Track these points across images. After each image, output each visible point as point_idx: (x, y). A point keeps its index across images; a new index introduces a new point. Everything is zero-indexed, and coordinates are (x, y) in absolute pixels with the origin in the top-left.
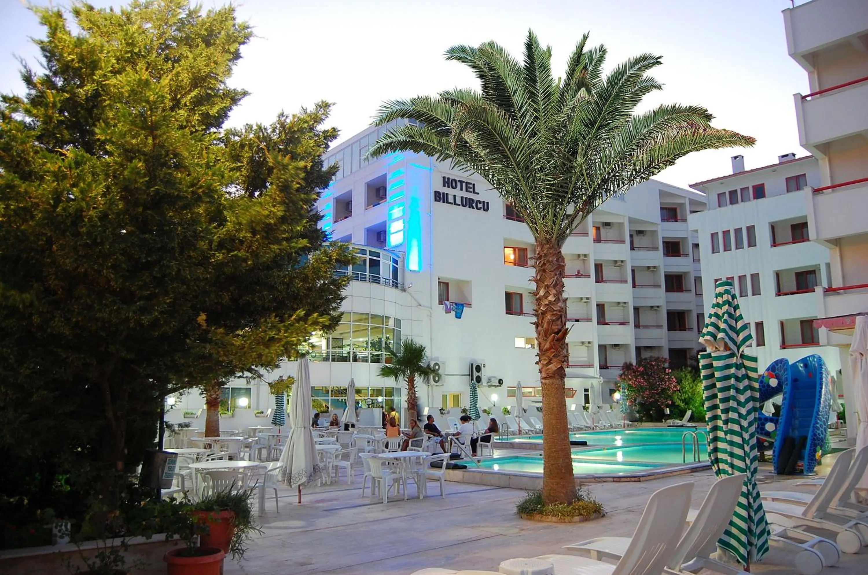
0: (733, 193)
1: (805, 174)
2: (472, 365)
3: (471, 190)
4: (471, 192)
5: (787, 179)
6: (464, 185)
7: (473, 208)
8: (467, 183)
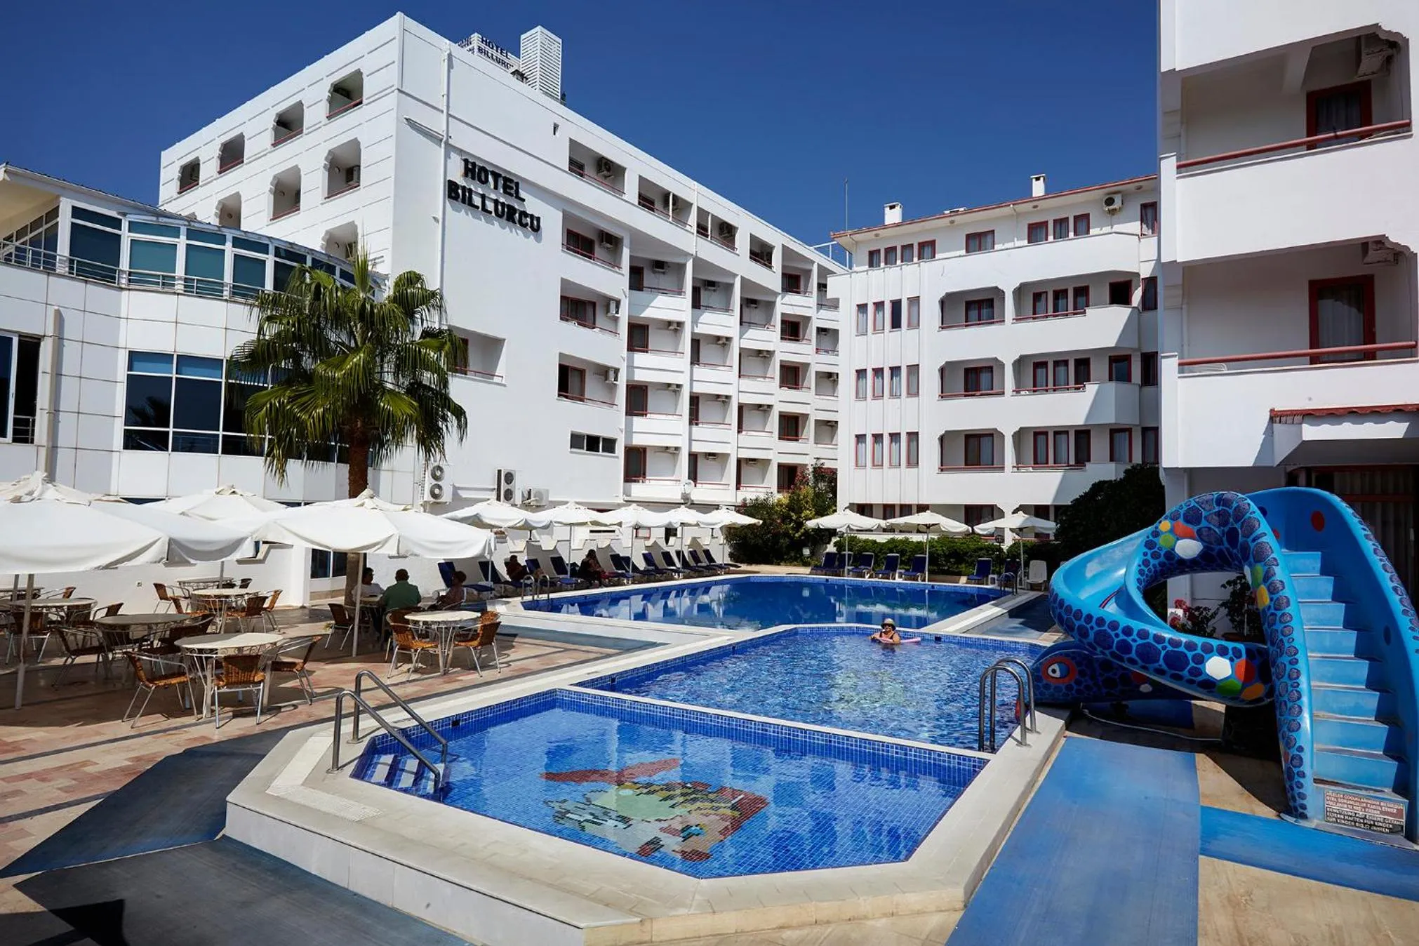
0: (890, 251)
1: (993, 232)
2: (499, 472)
3: (513, 192)
4: (512, 195)
5: (968, 237)
6: (501, 182)
7: (514, 222)
8: (506, 179)
